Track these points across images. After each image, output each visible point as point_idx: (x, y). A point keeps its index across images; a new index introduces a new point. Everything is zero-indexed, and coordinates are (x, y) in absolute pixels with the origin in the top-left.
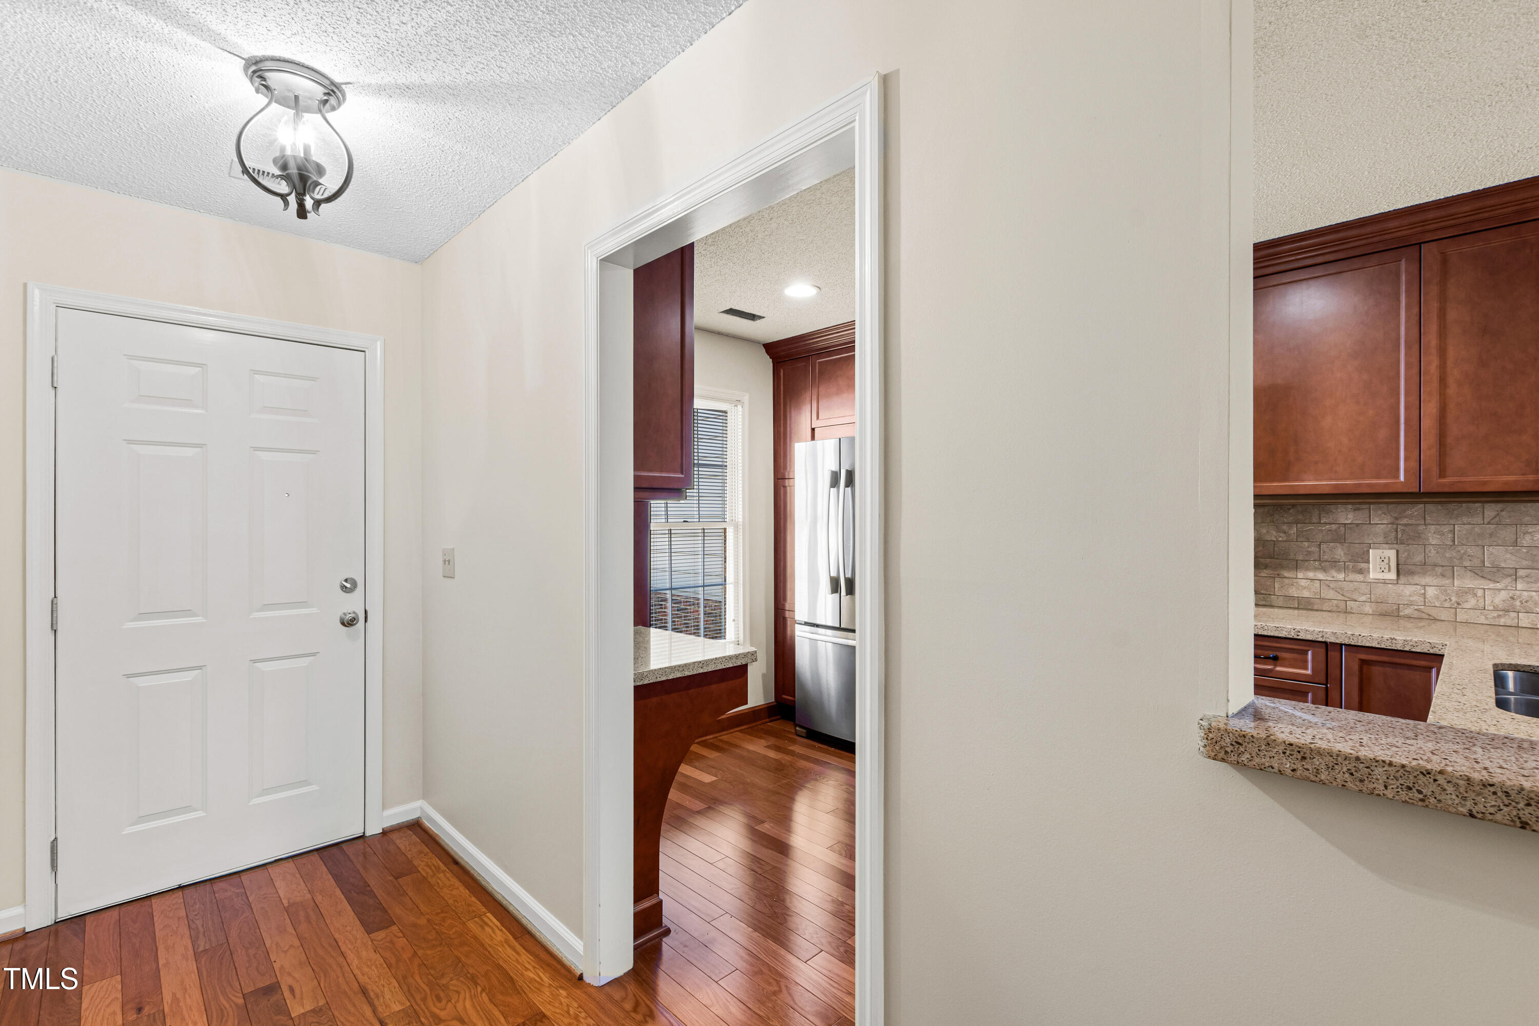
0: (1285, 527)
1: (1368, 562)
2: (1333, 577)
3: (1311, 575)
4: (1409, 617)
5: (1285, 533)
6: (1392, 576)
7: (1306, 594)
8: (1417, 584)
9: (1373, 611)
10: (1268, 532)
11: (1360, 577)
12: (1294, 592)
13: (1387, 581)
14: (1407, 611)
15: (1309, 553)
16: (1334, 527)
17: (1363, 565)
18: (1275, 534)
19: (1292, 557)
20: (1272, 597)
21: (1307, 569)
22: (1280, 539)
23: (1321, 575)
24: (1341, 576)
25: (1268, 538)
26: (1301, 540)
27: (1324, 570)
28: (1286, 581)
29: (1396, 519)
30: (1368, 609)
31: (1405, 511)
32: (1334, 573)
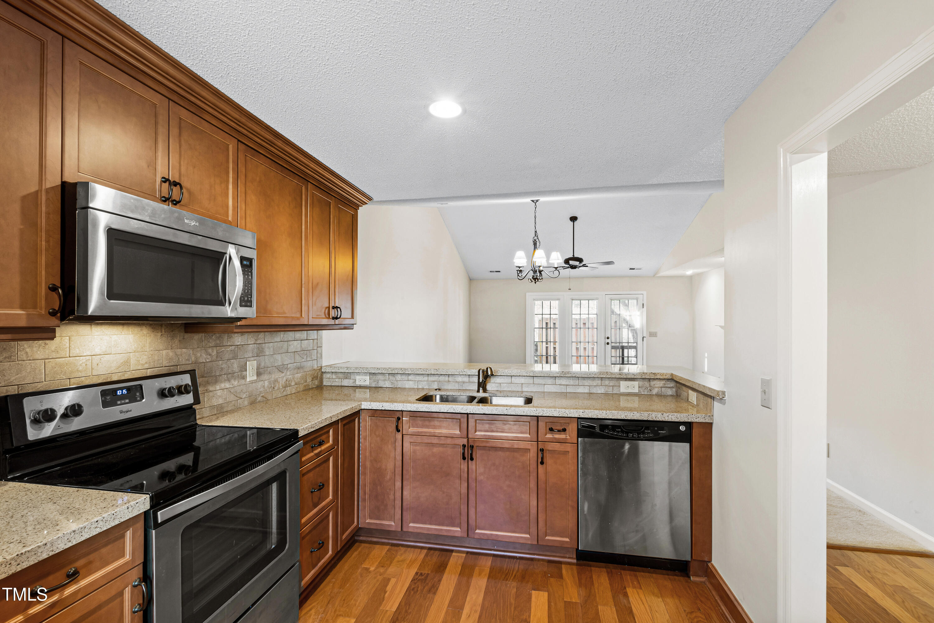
0: (210, 350)
1: (246, 370)
2: (233, 385)
3: (223, 385)
4: (259, 402)
5: (210, 355)
6: (255, 378)
7: (221, 401)
8: (262, 381)
9: (248, 403)
10: (201, 355)
11: (242, 382)
12: (215, 402)
13: (253, 382)
14: (259, 399)
15: (222, 368)
16: (233, 347)
17: (244, 373)
18: (205, 357)
19: (213, 374)
20: (203, 409)
21: (221, 382)
22: (208, 361)
23: (227, 385)
24: (236, 383)
25: (201, 360)
26: (218, 360)
27: (229, 380)
28: (211, 394)
29: (256, 340)
30: (246, 403)
31: (258, 335)
32: (233, 381)
